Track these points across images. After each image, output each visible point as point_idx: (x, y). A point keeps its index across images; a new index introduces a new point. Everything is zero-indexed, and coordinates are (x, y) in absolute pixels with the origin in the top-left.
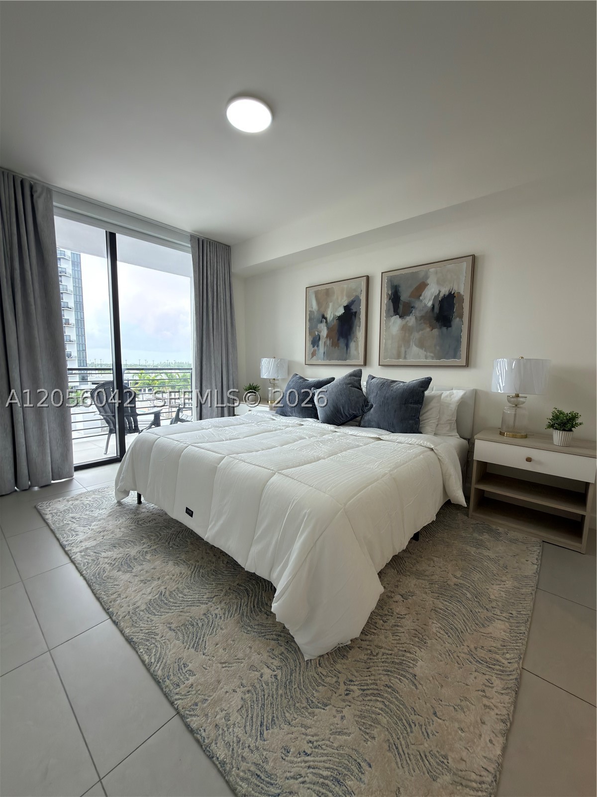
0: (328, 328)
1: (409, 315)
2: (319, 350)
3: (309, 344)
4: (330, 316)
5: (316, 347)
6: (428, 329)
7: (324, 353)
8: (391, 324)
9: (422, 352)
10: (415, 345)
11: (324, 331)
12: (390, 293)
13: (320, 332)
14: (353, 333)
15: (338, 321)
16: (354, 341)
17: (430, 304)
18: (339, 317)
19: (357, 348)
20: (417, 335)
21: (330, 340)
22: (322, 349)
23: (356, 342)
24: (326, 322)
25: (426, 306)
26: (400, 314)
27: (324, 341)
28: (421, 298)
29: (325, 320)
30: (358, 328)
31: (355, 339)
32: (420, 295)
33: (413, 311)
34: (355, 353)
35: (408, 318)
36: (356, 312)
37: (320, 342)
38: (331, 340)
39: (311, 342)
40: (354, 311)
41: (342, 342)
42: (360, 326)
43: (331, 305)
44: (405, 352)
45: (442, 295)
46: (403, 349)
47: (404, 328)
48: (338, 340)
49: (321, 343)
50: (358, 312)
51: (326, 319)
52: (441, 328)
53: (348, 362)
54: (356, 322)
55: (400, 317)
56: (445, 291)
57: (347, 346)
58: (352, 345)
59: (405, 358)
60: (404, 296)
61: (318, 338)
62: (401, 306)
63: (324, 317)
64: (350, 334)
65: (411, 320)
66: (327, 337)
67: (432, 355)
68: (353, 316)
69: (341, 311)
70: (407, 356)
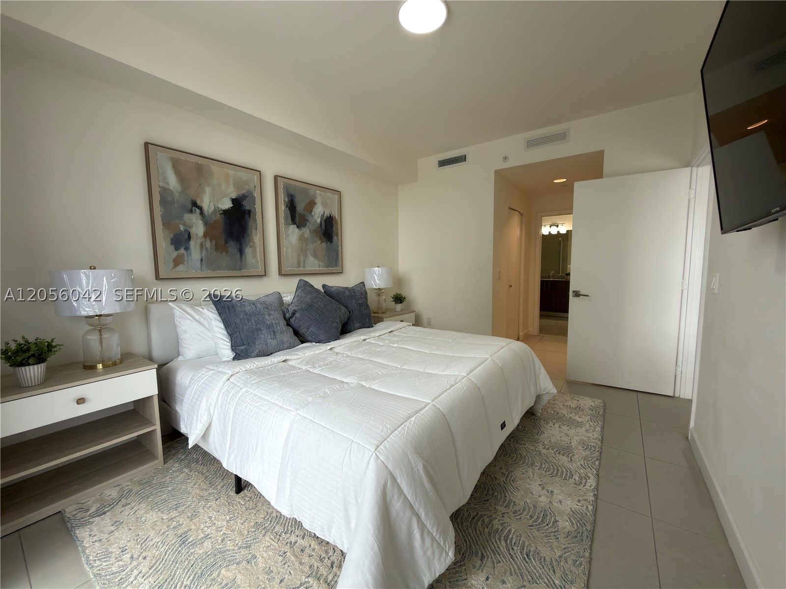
0: (206, 224)
1: (305, 228)
2: (189, 254)
3: (164, 244)
4: (207, 204)
5: (182, 251)
6: (319, 242)
7: (202, 260)
8: (290, 232)
9: (316, 262)
10: (312, 255)
11: (198, 228)
12: (287, 200)
13: (191, 227)
14: (248, 236)
15: (223, 216)
16: (251, 247)
17: (319, 221)
18: (224, 211)
19: (255, 256)
20: (311, 247)
21: (211, 241)
22: (195, 252)
23: (253, 247)
24: (202, 213)
25: (316, 221)
26: (297, 223)
27: (199, 241)
28: (312, 214)
29: (198, 211)
30: (254, 230)
31: (251, 243)
32: (312, 211)
33: (307, 224)
34: (253, 261)
35: (304, 229)
36: (249, 212)
37: (192, 243)
38: (214, 241)
39: (169, 241)
40: (247, 208)
41: (233, 247)
42: (256, 229)
43: (208, 190)
44: (304, 261)
45: (325, 216)
46: (302, 259)
47: (301, 238)
48: (226, 242)
49: (194, 245)
50: (252, 210)
51: (201, 208)
52: (327, 242)
53: (244, 272)
54: (251, 222)
55: (297, 227)
56: (327, 214)
57: (241, 252)
58: (248, 251)
59: (304, 267)
60: (300, 207)
61: (186, 236)
62: (297, 216)
63: (194, 204)
64: (243, 237)
65: (306, 231)
66: (205, 235)
67: (323, 264)
68: (246, 215)
69: (227, 205)
70: (306, 265)
